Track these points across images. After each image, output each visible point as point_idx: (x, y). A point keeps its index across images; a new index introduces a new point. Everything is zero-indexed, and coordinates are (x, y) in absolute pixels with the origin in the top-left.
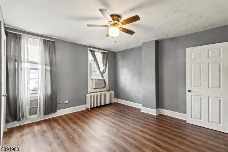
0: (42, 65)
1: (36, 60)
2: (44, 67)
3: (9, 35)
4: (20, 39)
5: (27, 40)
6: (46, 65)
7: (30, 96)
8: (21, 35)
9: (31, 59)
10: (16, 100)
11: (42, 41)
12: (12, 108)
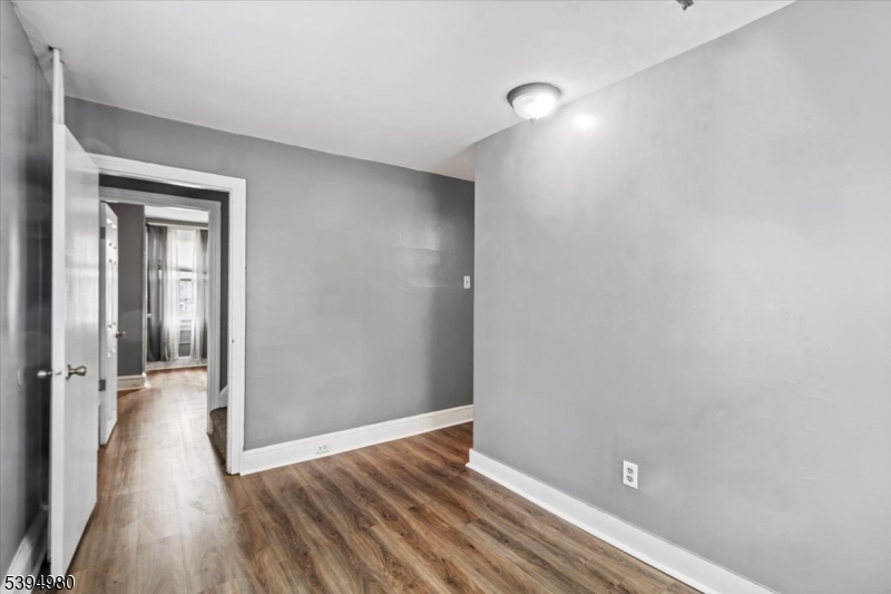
0: (198, 272)
1: (189, 266)
2: (202, 276)
3: (152, 229)
4: (166, 233)
5: (176, 233)
6: (205, 273)
7: (179, 324)
8: (166, 228)
9: (182, 264)
10: (160, 328)
11: (199, 233)
12: (155, 341)
